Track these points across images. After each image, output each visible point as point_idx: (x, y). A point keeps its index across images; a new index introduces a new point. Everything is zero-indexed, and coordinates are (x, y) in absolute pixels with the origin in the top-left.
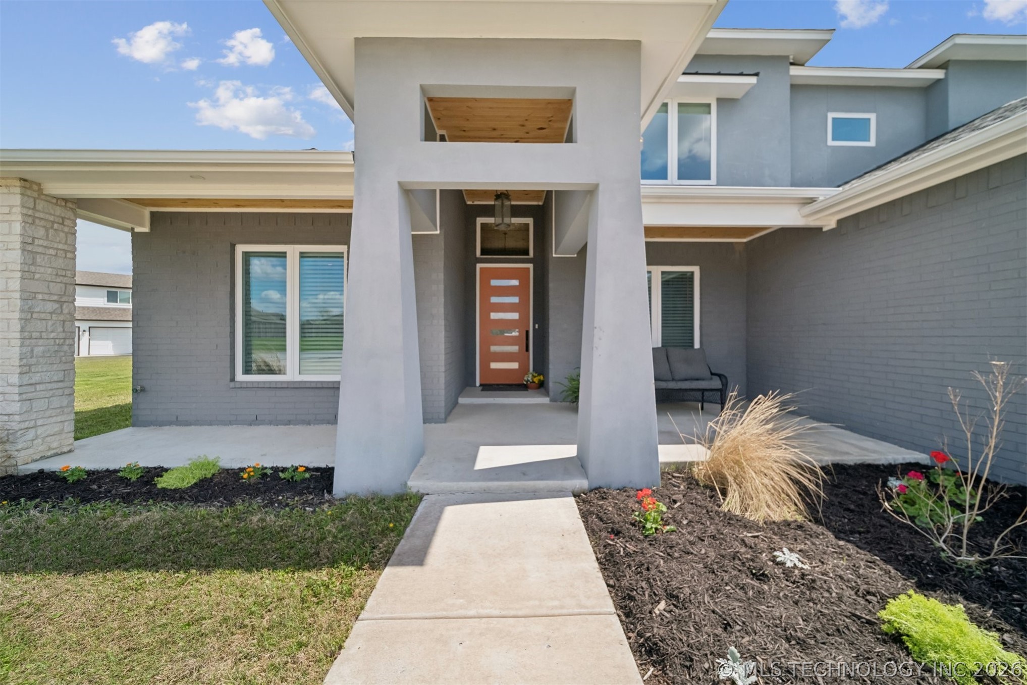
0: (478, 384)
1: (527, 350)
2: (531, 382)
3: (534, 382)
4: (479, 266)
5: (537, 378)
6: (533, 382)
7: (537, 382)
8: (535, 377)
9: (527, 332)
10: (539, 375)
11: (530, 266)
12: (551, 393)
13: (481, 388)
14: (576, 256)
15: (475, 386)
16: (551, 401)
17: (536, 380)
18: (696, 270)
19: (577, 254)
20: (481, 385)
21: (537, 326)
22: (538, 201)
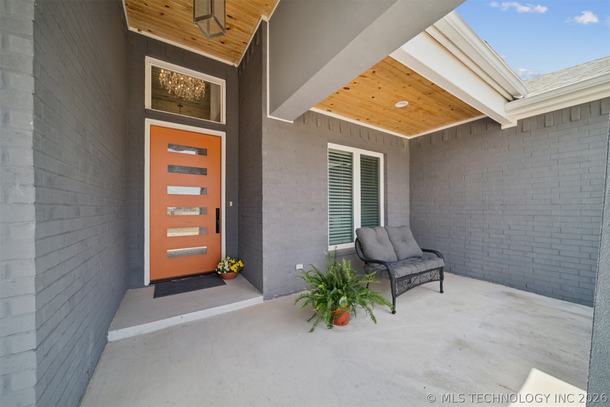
0: (147, 282)
1: (218, 230)
2: (227, 272)
3: (233, 271)
4: (149, 122)
5: (235, 266)
6: (231, 271)
7: (235, 271)
8: (232, 265)
9: (218, 211)
10: (237, 261)
11: (223, 134)
12: (265, 289)
13: (153, 288)
14: (292, 122)
15: (143, 286)
16: (265, 299)
17: (234, 268)
18: (381, 156)
19: (294, 121)
20: (152, 283)
21: (231, 204)
22: (234, 62)
